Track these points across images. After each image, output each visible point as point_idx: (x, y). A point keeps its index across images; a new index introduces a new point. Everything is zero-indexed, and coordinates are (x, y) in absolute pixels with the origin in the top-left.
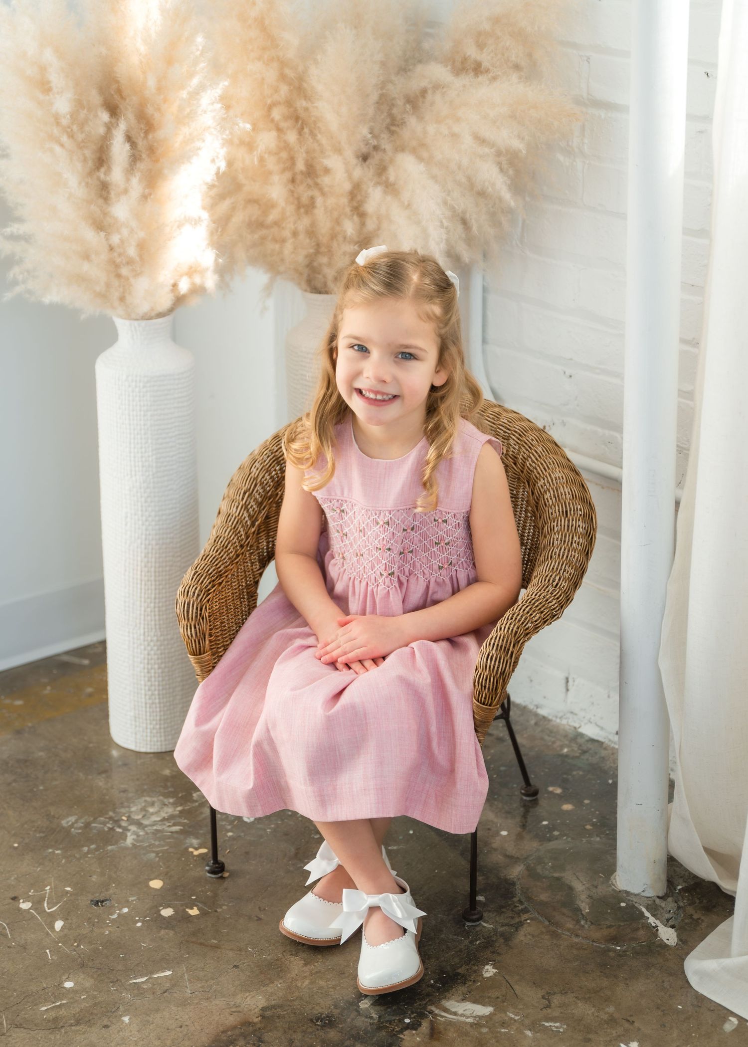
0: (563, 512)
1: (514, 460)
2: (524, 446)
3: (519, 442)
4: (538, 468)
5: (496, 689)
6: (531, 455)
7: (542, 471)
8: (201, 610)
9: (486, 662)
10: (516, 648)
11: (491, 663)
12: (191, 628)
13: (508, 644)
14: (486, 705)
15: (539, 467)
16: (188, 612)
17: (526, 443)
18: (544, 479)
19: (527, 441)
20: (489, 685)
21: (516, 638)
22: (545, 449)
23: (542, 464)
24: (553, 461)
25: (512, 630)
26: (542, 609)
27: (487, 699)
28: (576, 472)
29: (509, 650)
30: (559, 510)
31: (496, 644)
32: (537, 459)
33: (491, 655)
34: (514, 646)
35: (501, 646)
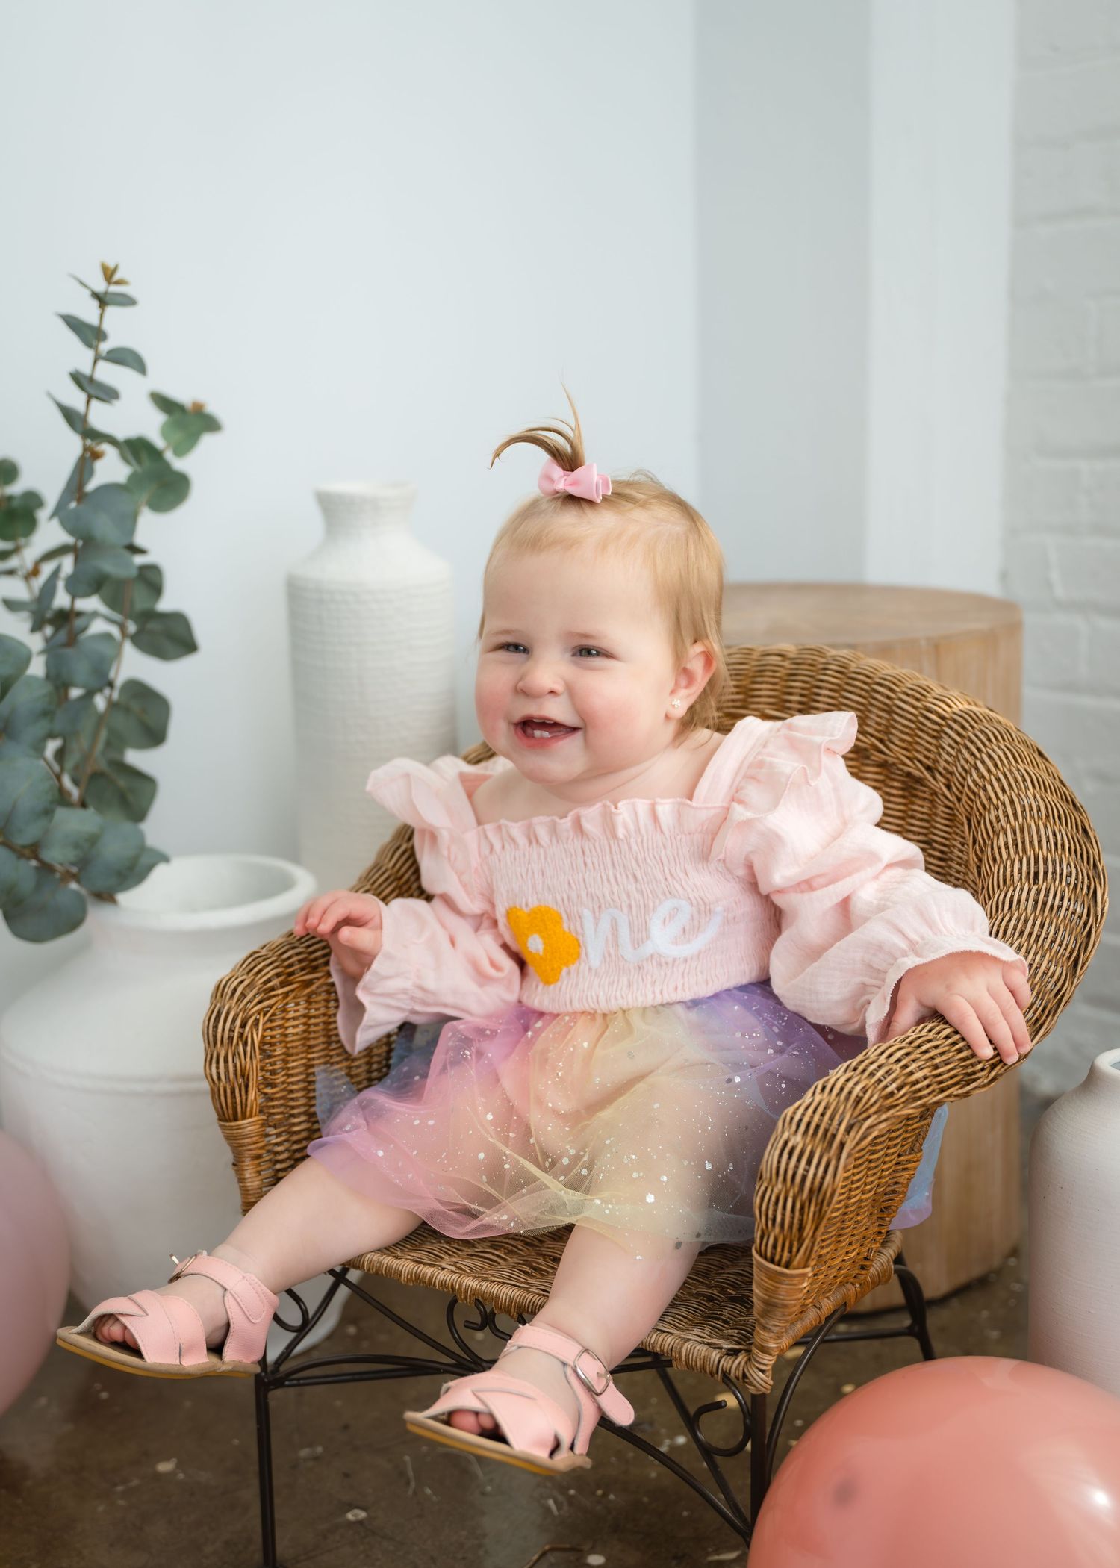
0: (1028, 873)
1: (948, 779)
2: (967, 748)
3: (958, 739)
4: (989, 787)
5: (801, 1228)
6: (979, 763)
7: (996, 793)
8: (243, 1025)
9: (779, 1162)
10: (852, 1134)
11: (788, 1164)
12: (218, 1062)
13: (836, 1122)
14: (779, 1264)
15: (992, 785)
16: (216, 1027)
17: (972, 742)
18: (997, 809)
19: (974, 738)
20: (783, 1215)
21: (857, 1112)
22: (1012, 753)
23: (998, 780)
24: (1023, 776)
25: (850, 1093)
26: (937, 1061)
27: (779, 1249)
28: (1074, 805)
29: (834, 1136)
30: (1020, 870)
31: (806, 1119)
32: (989, 771)
33: (790, 1145)
34: (848, 1130)
35: (818, 1127)
